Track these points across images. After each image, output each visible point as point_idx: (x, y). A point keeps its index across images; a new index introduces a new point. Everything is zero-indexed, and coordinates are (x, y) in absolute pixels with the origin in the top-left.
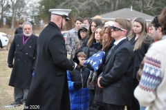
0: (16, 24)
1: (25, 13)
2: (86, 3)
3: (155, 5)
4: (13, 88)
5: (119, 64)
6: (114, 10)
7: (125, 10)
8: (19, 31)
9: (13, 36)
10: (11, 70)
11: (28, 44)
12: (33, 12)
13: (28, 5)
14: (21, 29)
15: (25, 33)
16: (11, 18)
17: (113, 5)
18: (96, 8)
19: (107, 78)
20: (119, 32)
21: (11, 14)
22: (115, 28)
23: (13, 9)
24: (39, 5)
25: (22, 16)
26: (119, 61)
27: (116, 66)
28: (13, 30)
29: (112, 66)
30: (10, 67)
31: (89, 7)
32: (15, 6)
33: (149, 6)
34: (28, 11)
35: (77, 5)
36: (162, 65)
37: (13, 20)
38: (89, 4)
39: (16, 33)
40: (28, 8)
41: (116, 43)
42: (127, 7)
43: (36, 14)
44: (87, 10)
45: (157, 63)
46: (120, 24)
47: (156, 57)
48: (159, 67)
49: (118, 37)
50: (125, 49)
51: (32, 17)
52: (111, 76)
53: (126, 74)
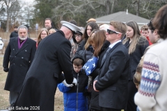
0: (11, 27)
1: (20, 17)
2: (81, 6)
3: (150, 8)
4: (9, 92)
5: (115, 67)
6: (110, 13)
7: (120, 13)
8: (14, 35)
9: (8, 40)
10: (6, 74)
11: (23, 48)
12: (28, 15)
13: (23, 9)
14: (16, 32)
15: (20, 37)
16: (6, 21)
17: (108, 8)
18: (92, 11)
19: (102, 81)
20: (114, 35)
21: (6, 18)
22: (109, 32)
23: (8, 13)
24: (34, 8)
25: (17, 19)
26: (115, 64)
27: (111, 69)
28: (8, 33)
29: (107, 69)
30: (6, 71)
31: (84, 11)
32: (10, 10)
33: (145, 10)
34: (23, 15)
35: (72, 9)
36: (160, 69)
37: (8, 24)
38: (84, 8)
39: (11, 36)
40: (23, 12)
41: (111, 46)
42: (123, 10)
43: (31, 17)
44: (82, 13)
45: (155, 67)
46: (115, 27)
47: (154, 61)
48: (158, 71)
49: (113, 40)
50: (120, 52)
51: (27, 21)
52: (107, 80)
53: (121, 77)
